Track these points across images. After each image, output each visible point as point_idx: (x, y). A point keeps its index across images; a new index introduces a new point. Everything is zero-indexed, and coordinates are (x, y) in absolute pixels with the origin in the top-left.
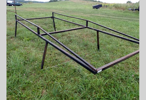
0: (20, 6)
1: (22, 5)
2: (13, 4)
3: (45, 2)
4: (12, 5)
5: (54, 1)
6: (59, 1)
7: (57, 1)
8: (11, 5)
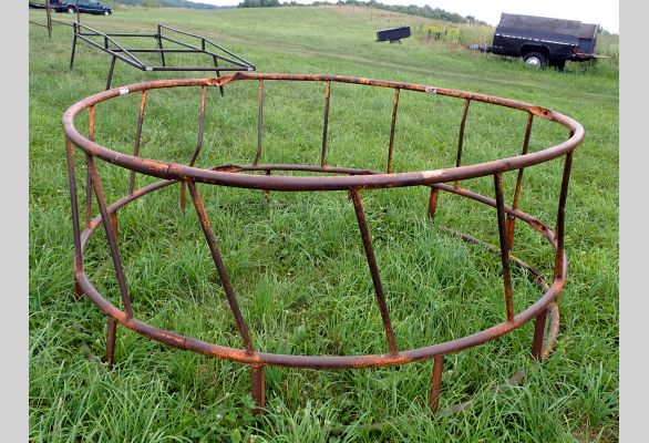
0: (103, 13)
1: (110, 12)
2: (73, 7)
3: (222, 8)
4: (71, 11)
5: (262, 5)
6: (285, 4)
7: (275, 4)
8: (66, 11)
